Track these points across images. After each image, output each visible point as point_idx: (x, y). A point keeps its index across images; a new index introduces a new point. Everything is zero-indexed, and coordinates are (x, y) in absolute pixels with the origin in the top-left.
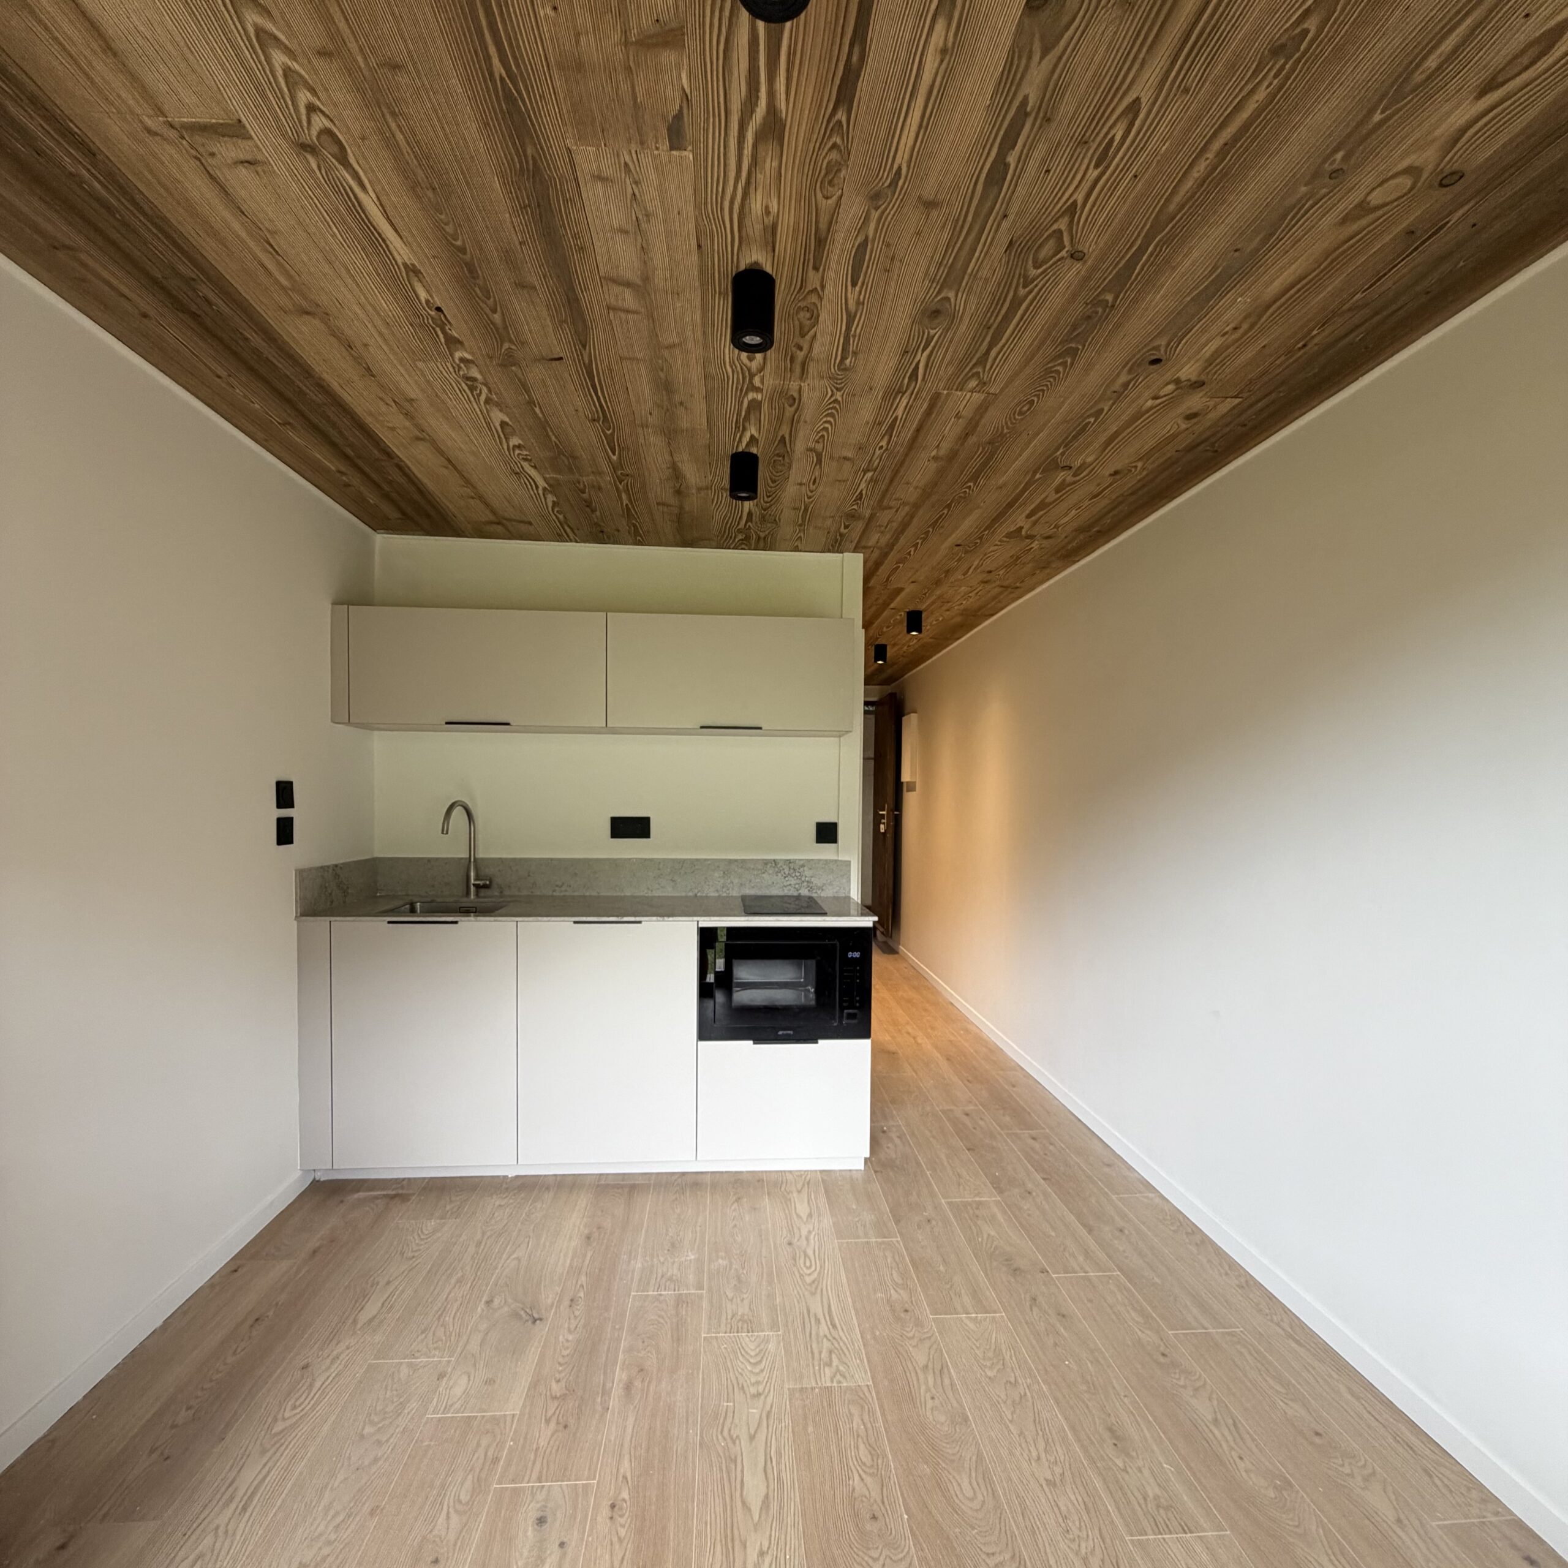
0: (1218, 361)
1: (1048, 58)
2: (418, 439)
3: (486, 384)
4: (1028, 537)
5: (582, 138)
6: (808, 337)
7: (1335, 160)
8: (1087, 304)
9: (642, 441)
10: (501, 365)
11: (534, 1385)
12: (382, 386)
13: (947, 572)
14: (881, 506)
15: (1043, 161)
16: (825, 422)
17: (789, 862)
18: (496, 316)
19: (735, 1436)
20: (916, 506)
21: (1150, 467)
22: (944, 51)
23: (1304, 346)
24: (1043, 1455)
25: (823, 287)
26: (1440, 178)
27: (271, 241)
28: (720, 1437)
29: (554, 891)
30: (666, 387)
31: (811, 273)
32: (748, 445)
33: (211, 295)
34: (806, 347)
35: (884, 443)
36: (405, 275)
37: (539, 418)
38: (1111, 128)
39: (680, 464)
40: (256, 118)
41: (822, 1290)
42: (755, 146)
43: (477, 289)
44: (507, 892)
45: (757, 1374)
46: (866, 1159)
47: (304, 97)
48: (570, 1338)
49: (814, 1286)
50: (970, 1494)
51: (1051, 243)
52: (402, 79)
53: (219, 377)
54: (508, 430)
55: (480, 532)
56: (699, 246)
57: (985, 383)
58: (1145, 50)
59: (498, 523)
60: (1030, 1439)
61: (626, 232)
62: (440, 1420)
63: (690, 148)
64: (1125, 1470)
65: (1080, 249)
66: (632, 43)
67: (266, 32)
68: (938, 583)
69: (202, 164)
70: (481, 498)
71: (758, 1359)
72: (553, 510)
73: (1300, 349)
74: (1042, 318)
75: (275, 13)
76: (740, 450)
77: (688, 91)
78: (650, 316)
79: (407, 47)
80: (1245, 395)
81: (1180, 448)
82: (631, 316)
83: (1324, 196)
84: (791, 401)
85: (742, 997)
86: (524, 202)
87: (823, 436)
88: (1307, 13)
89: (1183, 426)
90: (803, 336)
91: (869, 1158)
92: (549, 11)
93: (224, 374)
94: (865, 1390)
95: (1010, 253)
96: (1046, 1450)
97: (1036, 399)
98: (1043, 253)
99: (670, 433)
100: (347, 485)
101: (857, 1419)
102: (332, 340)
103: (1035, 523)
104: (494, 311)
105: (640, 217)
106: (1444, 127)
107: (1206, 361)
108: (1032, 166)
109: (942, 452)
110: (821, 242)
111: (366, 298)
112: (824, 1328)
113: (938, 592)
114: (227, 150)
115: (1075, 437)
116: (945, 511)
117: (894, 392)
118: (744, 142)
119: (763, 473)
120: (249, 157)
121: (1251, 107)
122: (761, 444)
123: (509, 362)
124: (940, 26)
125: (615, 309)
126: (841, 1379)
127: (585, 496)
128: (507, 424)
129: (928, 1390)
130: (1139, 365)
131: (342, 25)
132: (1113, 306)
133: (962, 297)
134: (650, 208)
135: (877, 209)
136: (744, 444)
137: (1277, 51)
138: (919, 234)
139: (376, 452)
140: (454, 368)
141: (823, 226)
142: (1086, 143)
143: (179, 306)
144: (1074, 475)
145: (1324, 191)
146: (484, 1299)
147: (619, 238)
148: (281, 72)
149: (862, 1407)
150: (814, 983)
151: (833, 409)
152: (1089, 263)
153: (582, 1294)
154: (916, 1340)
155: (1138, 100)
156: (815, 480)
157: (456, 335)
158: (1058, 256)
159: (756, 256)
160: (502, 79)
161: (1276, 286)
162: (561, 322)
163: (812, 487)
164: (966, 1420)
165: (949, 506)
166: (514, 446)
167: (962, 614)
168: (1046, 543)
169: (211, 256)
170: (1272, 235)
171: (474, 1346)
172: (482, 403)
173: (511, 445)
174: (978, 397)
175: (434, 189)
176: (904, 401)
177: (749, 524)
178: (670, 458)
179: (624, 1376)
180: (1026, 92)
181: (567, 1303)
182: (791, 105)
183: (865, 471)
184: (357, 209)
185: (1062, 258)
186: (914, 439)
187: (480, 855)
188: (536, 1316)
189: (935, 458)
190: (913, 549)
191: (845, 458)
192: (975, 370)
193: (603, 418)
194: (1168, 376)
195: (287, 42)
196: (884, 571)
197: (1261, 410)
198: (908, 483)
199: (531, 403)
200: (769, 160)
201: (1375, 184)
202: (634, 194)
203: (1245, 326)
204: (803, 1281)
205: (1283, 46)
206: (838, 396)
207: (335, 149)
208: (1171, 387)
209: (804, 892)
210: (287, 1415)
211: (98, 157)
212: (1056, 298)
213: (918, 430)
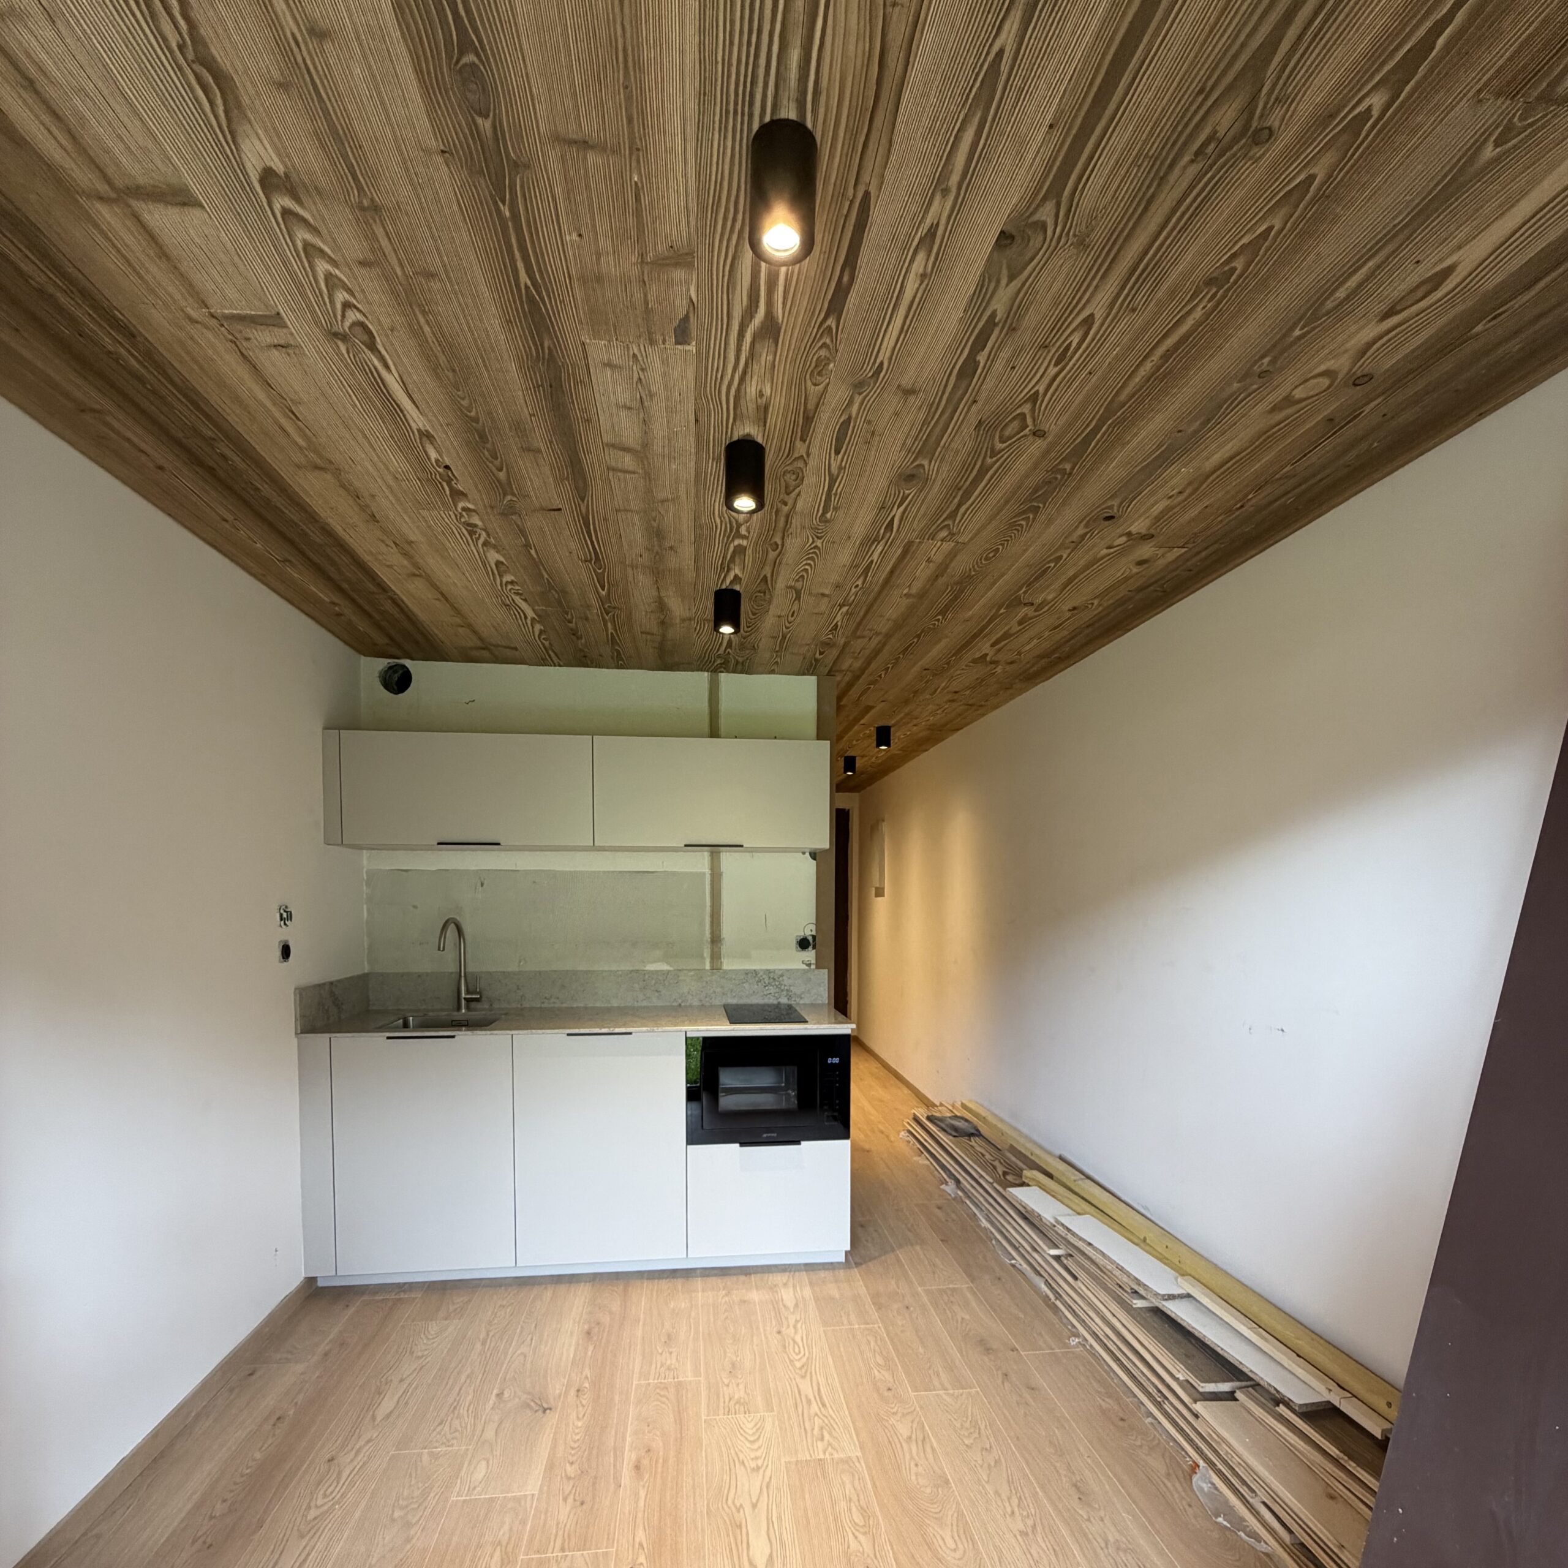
0: (1165, 518)
1: (1013, 283)
2: (414, 575)
3: (485, 530)
4: (991, 663)
5: (596, 335)
6: (793, 495)
7: (1263, 364)
8: (1048, 472)
9: (630, 579)
10: (502, 514)
11: (551, 1467)
12: (384, 530)
13: (916, 692)
14: (855, 635)
15: (1009, 361)
16: (806, 564)
17: (769, 972)
18: (501, 474)
19: (738, 1505)
20: (888, 636)
21: (1105, 605)
22: (924, 276)
23: (1242, 506)
24: (1016, 1509)
25: (808, 455)
26: (1353, 379)
27: (293, 408)
28: (725, 1507)
29: (543, 1003)
30: (657, 534)
31: (798, 443)
32: (731, 583)
33: (228, 453)
34: (790, 502)
35: (860, 582)
36: (418, 441)
37: (534, 559)
38: (1069, 335)
39: (666, 600)
40: (293, 310)
41: (811, 1373)
42: (753, 344)
43: (486, 453)
44: (496, 1006)
45: (757, 1450)
46: (846, 1252)
47: (341, 296)
48: (580, 1424)
49: (803, 1371)
50: (953, 1546)
51: (1016, 424)
52: (436, 285)
53: (226, 520)
54: (502, 568)
55: (467, 657)
56: (697, 421)
57: (954, 534)
58: (1098, 277)
59: (483, 649)
60: (1004, 1497)
61: (630, 408)
62: (465, 1501)
63: (694, 343)
64: (1089, 1520)
65: (1042, 428)
66: (647, 263)
67: (313, 246)
68: (907, 702)
69: (237, 346)
70: (470, 626)
71: (756, 1437)
72: (539, 638)
73: (1238, 509)
74: (1009, 481)
75: (324, 232)
76: (724, 587)
77: (695, 299)
78: (647, 476)
79: (442, 261)
80: (1190, 546)
81: (1133, 588)
82: (628, 476)
83: (1254, 392)
84: (775, 546)
85: (727, 1102)
86: (537, 381)
87: (802, 576)
88: (1234, 256)
89: (1135, 570)
90: (788, 494)
91: (849, 1252)
92: (575, 237)
93: (230, 518)
94: (855, 1460)
95: (979, 431)
96: (1019, 1506)
97: (1001, 547)
98: (1008, 432)
99: (657, 572)
100: (339, 615)
101: (848, 1486)
102: (342, 492)
103: (999, 650)
104: (500, 470)
105: (644, 397)
106: (1353, 342)
107: (1156, 518)
108: (999, 365)
109: (914, 591)
110: (809, 419)
111: (378, 457)
112: (815, 1408)
113: (907, 710)
114: (264, 336)
115: (1037, 579)
116: (915, 640)
117: (871, 540)
118: (743, 341)
119: (745, 607)
120: (282, 342)
121: (1190, 322)
122: (744, 582)
123: (509, 512)
124: (921, 256)
125: (614, 470)
126: (833, 1451)
127: (572, 625)
128: (502, 563)
129: (912, 1458)
130: (1094, 521)
131: (385, 243)
132: (1070, 474)
133: (935, 465)
134: (654, 389)
135: (860, 394)
136: (728, 581)
137: (1210, 282)
138: (897, 414)
139: (371, 586)
140: (456, 516)
141: (811, 406)
142: (1046, 347)
143: (195, 460)
144: (1036, 611)
145: (1255, 387)
146: (495, 1392)
147: (623, 413)
148: (322, 276)
149: (853, 1475)
150: (796, 1087)
151: (812, 554)
152: (1050, 439)
153: (587, 1385)
154: (900, 1415)
155: (1092, 315)
156: (794, 612)
157: (461, 489)
158: (1022, 434)
159: (749, 429)
160: (527, 287)
161: (1217, 458)
162: (562, 480)
163: (791, 619)
164: (947, 1482)
165: (919, 636)
166: (507, 583)
167: (928, 729)
168: (1008, 668)
169: (232, 419)
170: (1209, 421)
171: (490, 1434)
172: (480, 546)
173: (504, 580)
174: (948, 546)
175: (454, 371)
176: (880, 548)
177: (729, 650)
178: (657, 593)
179: (634, 1457)
180: (995, 307)
181: (573, 1392)
182: (786, 315)
183: (841, 606)
184: (380, 386)
185: (1025, 436)
186: (887, 581)
187: (470, 969)
188: (545, 1406)
189: (907, 595)
190: (883, 673)
191: (823, 595)
192: (946, 523)
193: (596, 559)
194: (1119, 531)
195: (332, 255)
196: (854, 693)
197: (1206, 558)
198: (881, 616)
199: (527, 546)
200: (765, 355)
201: (1297, 383)
202: (640, 379)
203: (1188, 491)
204: (793, 1366)
205: (1216, 279)
206: (819, 543)
207: (365, 338)
208: (1124, 539)
209: (784, 1000)
210: (319, 1503)
211: (139, 339)
212: (1021, 465)
213: (892, 572)
